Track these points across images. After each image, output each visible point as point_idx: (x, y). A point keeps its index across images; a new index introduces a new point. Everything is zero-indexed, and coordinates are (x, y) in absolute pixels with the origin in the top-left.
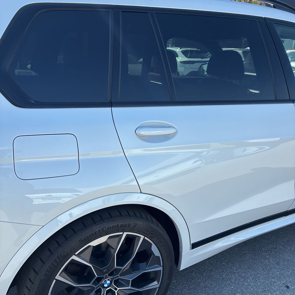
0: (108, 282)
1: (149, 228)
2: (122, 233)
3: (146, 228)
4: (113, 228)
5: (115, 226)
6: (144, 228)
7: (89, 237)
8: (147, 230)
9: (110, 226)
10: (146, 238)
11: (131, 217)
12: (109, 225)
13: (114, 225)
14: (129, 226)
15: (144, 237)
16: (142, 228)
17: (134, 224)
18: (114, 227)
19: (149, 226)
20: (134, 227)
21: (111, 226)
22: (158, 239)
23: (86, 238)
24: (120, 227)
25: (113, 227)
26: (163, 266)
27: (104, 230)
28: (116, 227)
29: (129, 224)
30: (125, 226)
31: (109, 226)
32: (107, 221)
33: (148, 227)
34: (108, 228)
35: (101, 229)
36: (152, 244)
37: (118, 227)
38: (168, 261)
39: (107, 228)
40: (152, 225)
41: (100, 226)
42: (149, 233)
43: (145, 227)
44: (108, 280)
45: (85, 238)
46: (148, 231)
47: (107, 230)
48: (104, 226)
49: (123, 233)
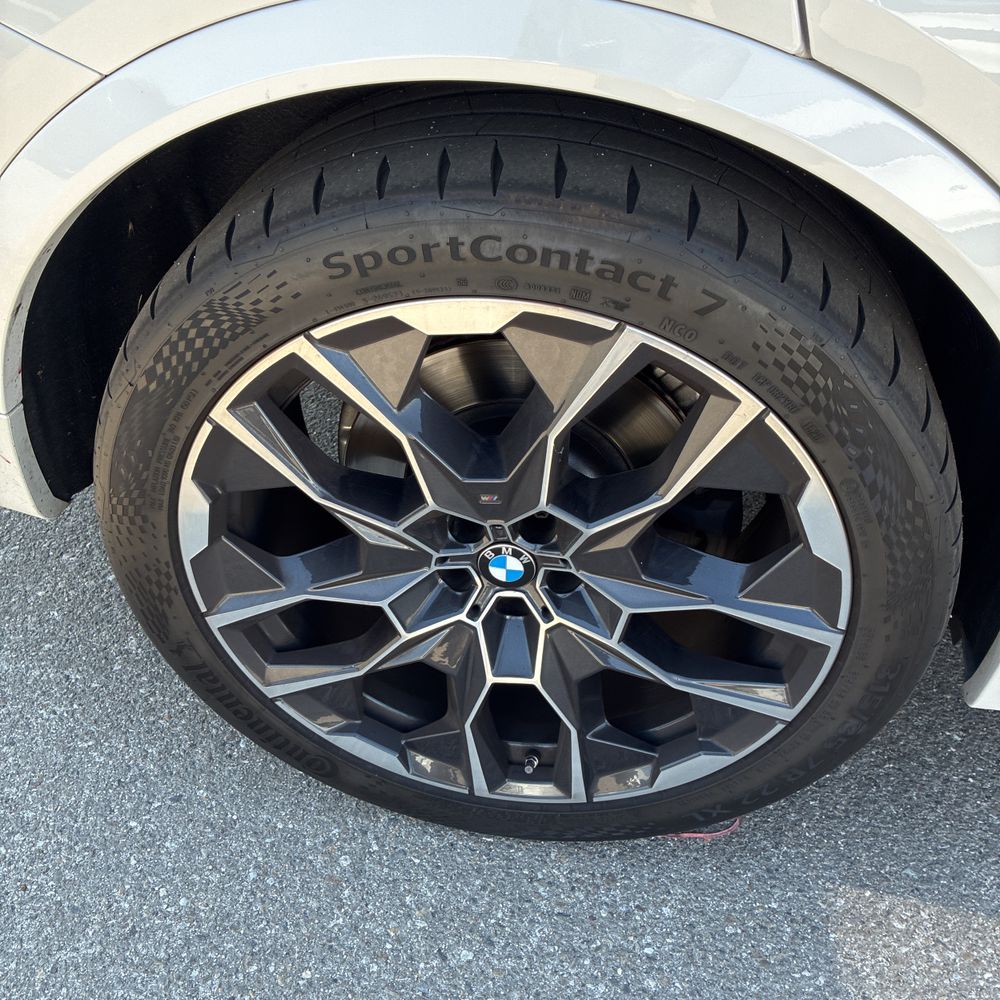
0: (515, 565)
1: (808, 367)
2: (609, 325)
3: (785, 358)
4: (546, 261)
5: (565, 257)
6: (768, 345)
7: (386, 262)
8: (791, 375)
9: (528, 242)
10: (772, 421)
11: (694, 235)
12: (525, 237)
13: (564, 246)
14: (663, 294)
15: (763, 414)
16: (756, 347)
17: (705, 292)
18: (555, 261)
19: (816, 352)
20: (703, 312)
21: (537, 242)
22: (862, 462)
23: (369, 261)
24: (600, 273)
25: (547, 253)
26: (848, 633)
27: (487, 249)
28: (573, 266)
29: (668, 283)
30: (633, 279)
31: (520, 241)
32: (518, 201)
33: (802, 350)
34: (511, 252)
35: (467, 240)
36: (807, 479)
37: (581, 268)
38: (886, 620)
39: (505, 245)
40: (837, 352)
41: (462, 215)
42: (805, 399)
43: (784, 347)
44: (516, 554)
45: (358, 259)
46: (800, 382)
47: (505, 259)
48: (492, 230)
49: (619, 329)
